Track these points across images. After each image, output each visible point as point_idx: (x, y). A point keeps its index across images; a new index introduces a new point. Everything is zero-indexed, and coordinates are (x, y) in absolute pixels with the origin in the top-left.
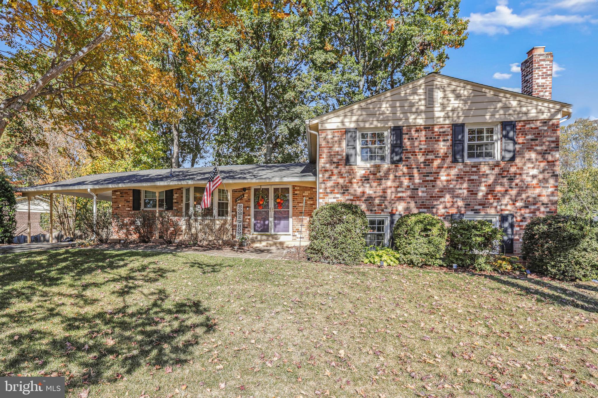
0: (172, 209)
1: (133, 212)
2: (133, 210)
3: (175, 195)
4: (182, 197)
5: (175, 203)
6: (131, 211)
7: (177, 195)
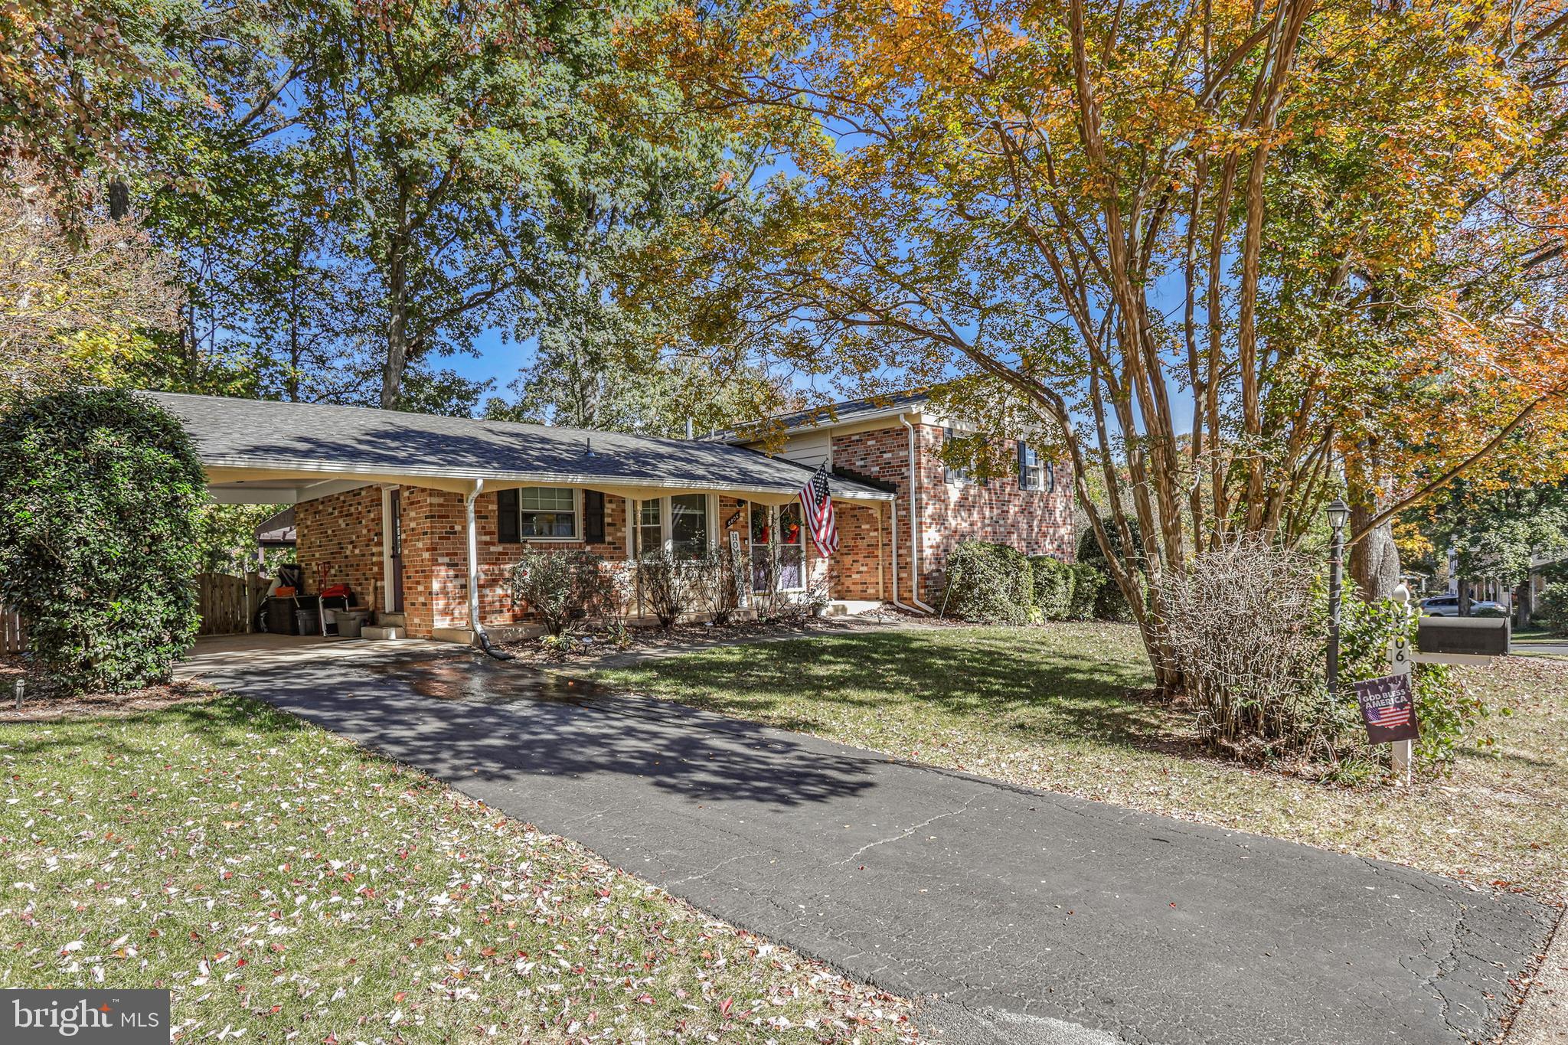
0: (603, 542)
1: (500, 548)
2: (501, 541)
3: (608, 505)
4: (624, 511)
5: (609, 524)
6: (493, 544)
7: (614, 506)
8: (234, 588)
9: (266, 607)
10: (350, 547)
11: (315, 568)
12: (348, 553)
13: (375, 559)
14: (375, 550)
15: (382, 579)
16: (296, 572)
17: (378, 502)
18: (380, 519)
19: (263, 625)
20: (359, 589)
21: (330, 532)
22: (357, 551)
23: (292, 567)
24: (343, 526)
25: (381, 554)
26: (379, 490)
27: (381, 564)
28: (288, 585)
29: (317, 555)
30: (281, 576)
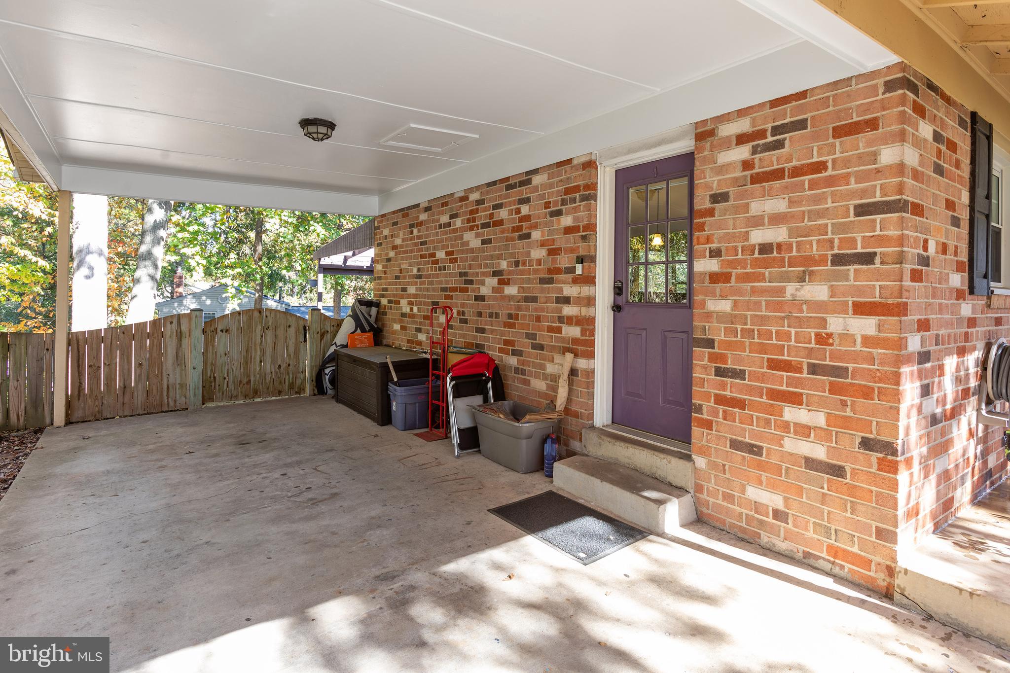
1: (969, 307)
6: (964, 297)
8: (292, 331)
9: (335, 358)
10: (493, 282)
11: (406, 309)
12: (484, 291)
13: (568, 310)
14: (570, 291)
15: (591, 355)
16: (374, 310)
17: (589, 193)
18: (591, 227)
19: (327, 383)
20: (513, 361)
21: (441, 255)
22: (511, 290)
23: (368, 304)
24: (475, 243)
25: (590, 301)
26: (590, 165)
27: (587, 324)
28: (363, 330)
29: (412, 290)
30: (355, 316)
